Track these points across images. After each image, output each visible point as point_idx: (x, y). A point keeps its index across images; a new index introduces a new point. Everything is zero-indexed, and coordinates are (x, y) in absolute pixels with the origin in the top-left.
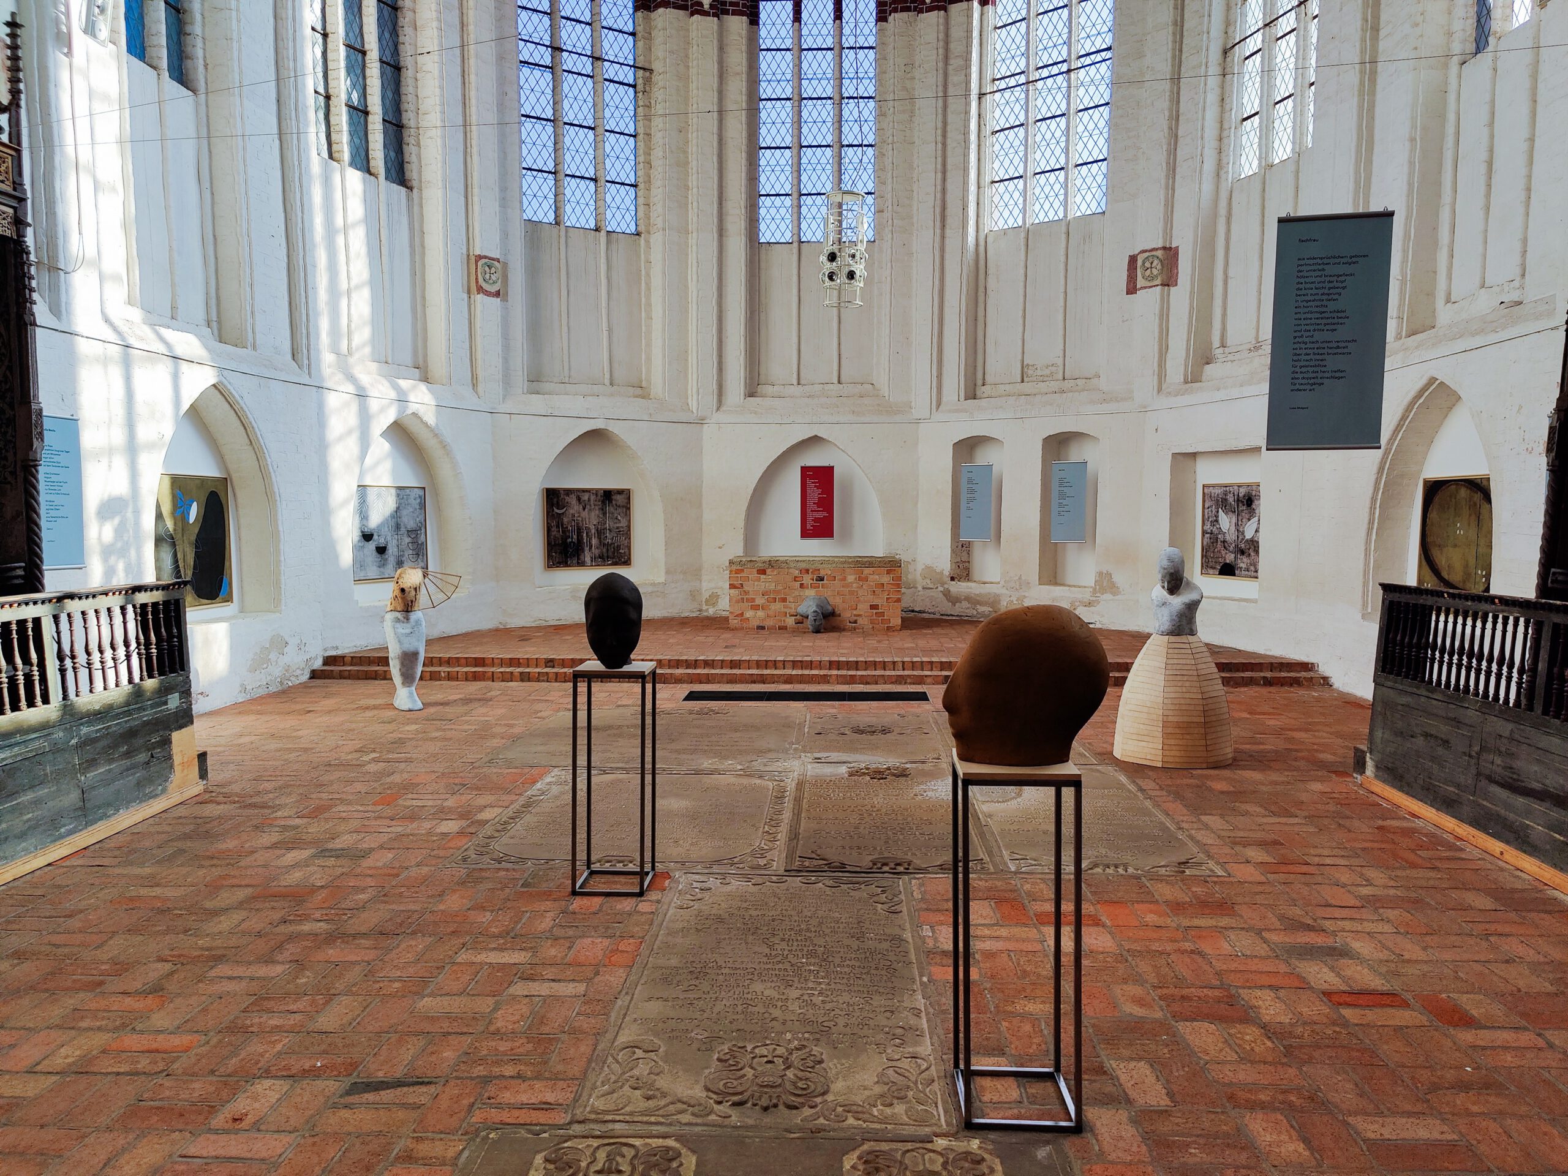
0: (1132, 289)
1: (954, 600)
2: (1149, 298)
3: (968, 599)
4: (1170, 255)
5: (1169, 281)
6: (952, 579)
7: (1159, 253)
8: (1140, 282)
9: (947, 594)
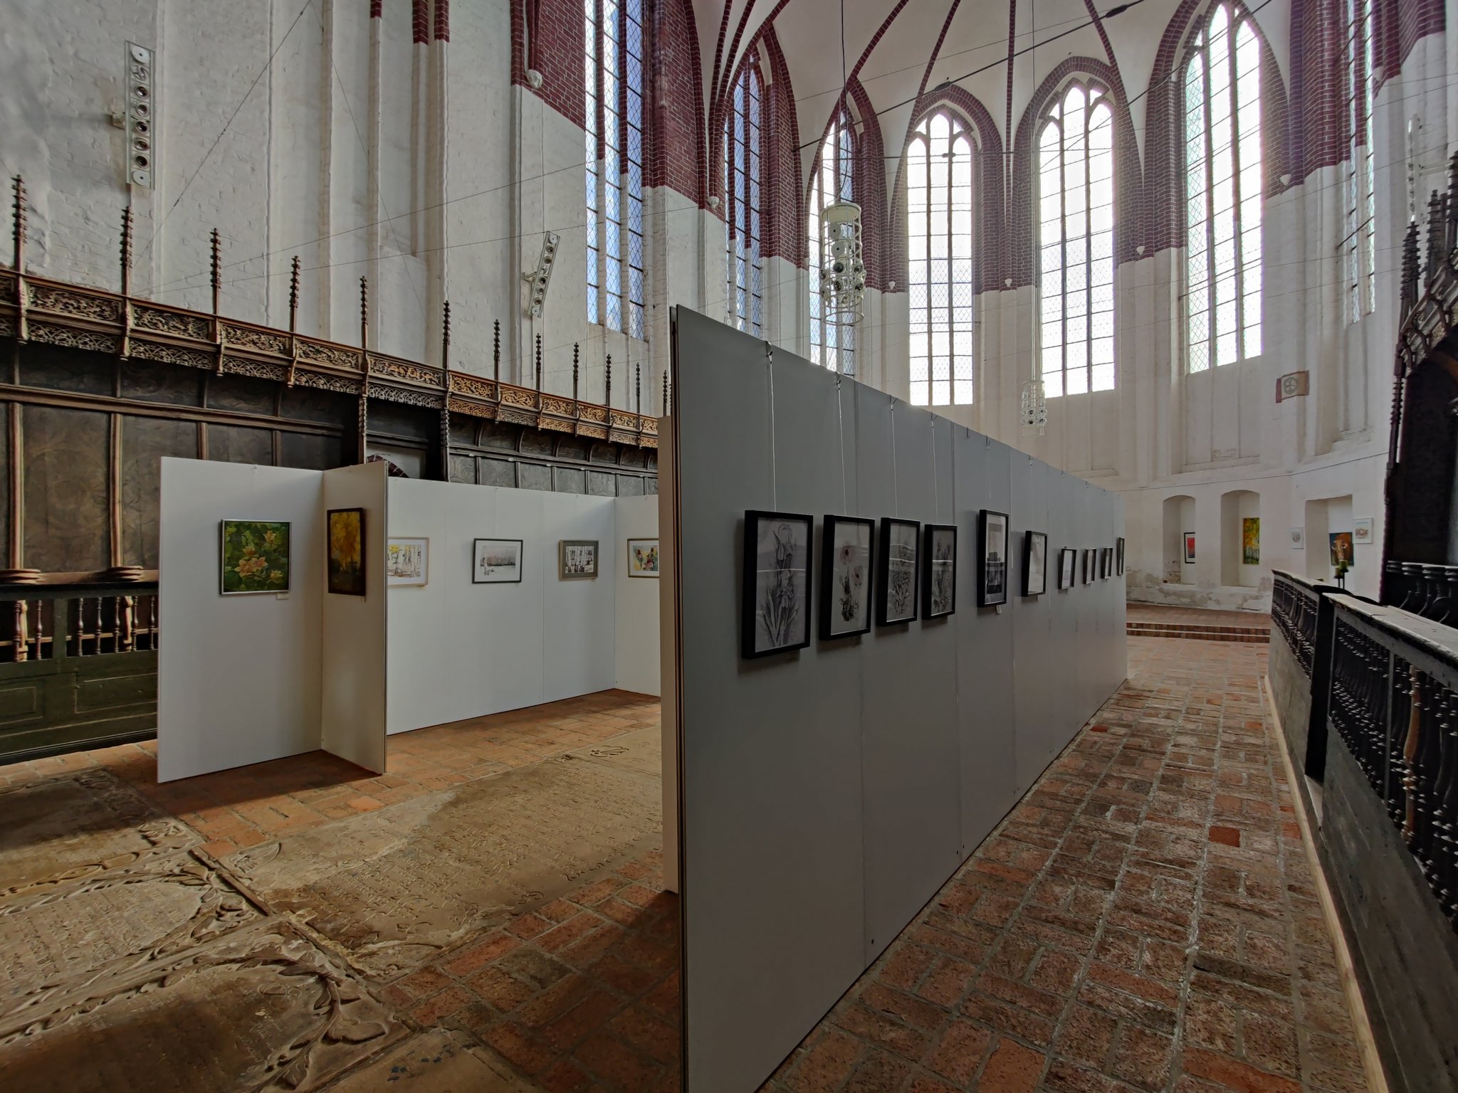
0: (1279, 400)
1: (1167, 594)
2: (1290, 404)
3: (1175, 593)
4: (1305, 375)
5: (1304, 392)
6: (1165, 582)
7: (1295, 376)
8: (1284, 395)
9: (1161, 590)
